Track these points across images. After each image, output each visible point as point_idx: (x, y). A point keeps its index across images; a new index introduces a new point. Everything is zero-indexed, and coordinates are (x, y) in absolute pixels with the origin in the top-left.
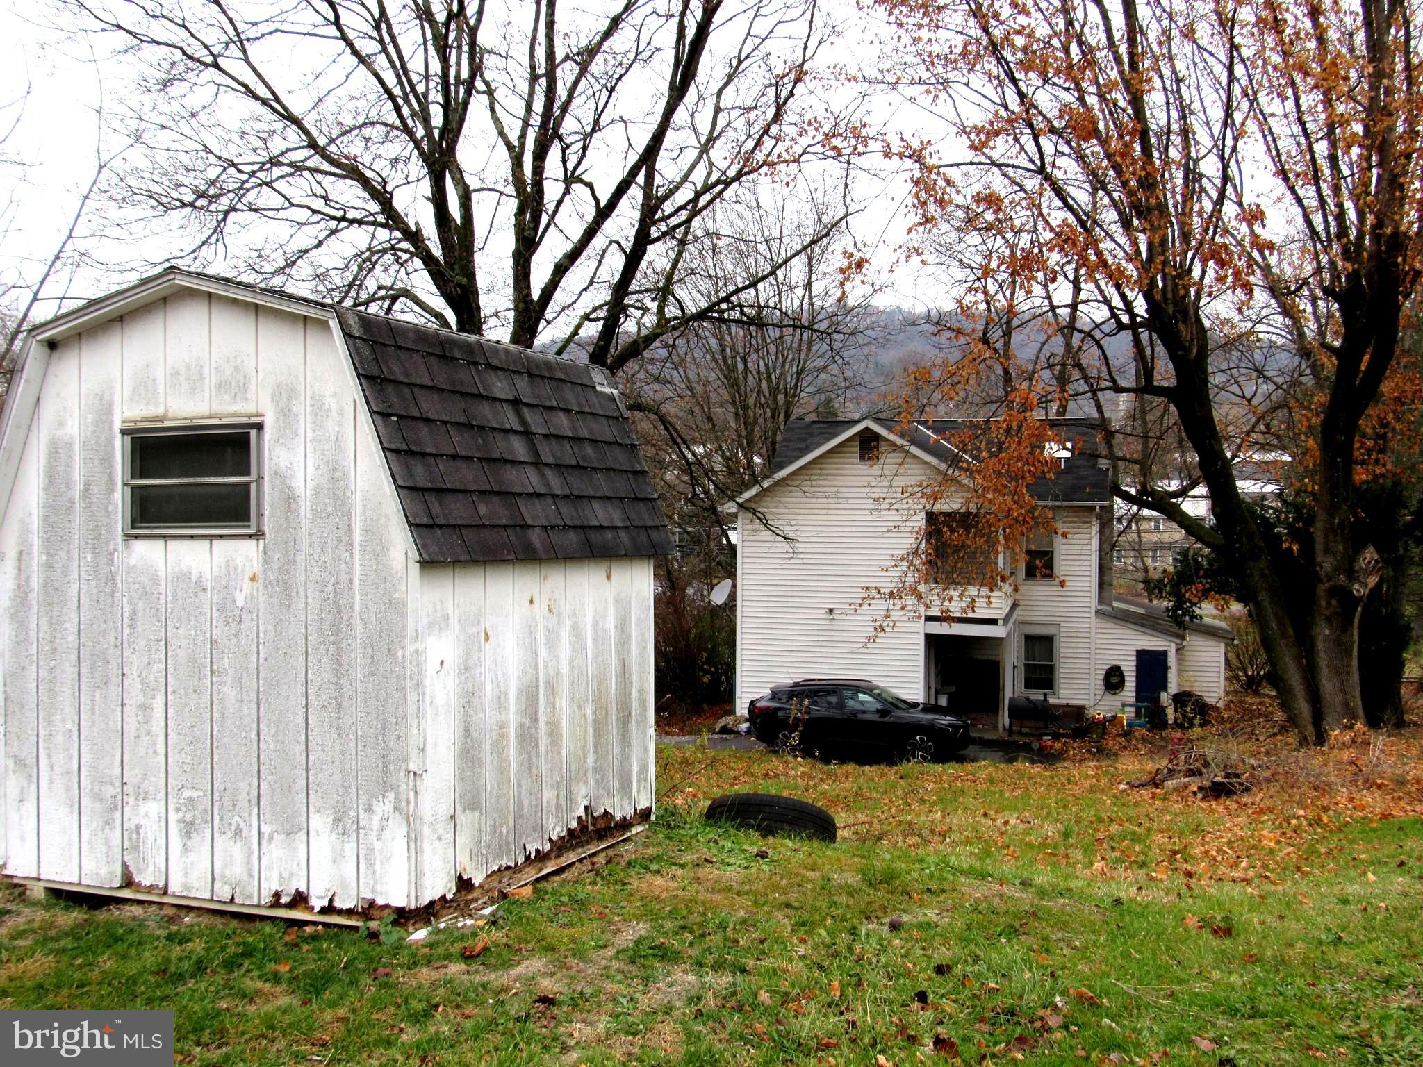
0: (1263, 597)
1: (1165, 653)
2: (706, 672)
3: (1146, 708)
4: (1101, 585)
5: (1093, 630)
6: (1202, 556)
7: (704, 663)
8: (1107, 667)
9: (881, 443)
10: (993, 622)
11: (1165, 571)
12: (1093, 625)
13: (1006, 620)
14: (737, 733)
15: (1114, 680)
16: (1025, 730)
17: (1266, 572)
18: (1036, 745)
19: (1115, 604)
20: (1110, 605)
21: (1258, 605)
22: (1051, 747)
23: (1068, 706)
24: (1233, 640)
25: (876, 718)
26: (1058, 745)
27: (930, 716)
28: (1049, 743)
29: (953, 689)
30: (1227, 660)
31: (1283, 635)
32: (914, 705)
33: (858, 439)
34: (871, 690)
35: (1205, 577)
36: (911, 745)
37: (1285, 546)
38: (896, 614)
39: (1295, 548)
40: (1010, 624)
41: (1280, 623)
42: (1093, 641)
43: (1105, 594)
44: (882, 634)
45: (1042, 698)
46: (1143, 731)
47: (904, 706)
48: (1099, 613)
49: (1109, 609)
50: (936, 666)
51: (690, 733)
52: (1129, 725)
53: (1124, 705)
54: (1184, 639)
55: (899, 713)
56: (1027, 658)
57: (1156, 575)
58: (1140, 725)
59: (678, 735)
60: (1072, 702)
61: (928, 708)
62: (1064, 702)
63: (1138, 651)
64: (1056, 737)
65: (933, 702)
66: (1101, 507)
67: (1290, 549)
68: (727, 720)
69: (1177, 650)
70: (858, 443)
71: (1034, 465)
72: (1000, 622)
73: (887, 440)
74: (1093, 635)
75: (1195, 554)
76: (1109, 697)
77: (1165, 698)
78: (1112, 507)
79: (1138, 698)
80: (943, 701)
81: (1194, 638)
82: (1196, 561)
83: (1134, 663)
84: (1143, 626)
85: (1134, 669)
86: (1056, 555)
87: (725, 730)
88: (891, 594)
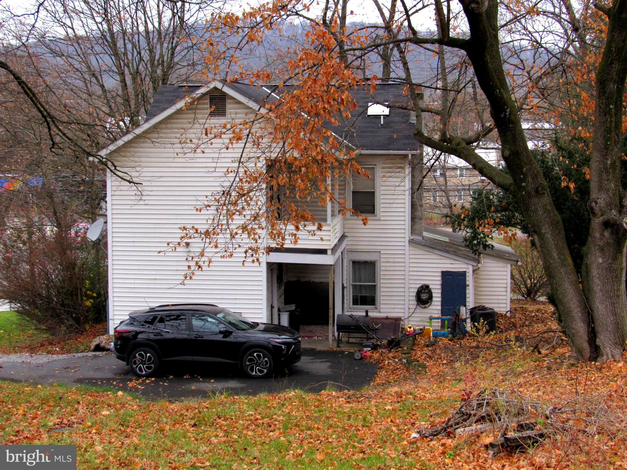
0: (546, 230)
1: (464, 274)
2: (89, 297)
3: (448, 320)
4: (413, 219)
5: (407, 256)
6: (493, 195)
7: (88, 290)
8: (418, 286)
9: (228, 101)
10: (323, 252)
11: (463, 207)
12: (407, 252)
13: (334, 250)
14: (108, 350)
15: (424, 296)
16: (351, 340)
17: (549, 207)
18: (357, 356)
19: (425, 234)
20: (421, 235)
21: (541, 237)
22: (371, 357)
23: (387, 318)
24: (518, 261)
25: (220, 337)
26: (376, 355)
27: (267, 336)
28: (369, 353)
29: (293, 307)
30: (512, 277)
31: (563, 263)
32: (254, 325)
33: (208, 97)
34: (216, 313)
35: (497, 211)
36: (250, 360)
37: (563, 184)
38: (210, 251)
39: (572, 186)
40: (339, 253)
41: (560, 253)
42: (407, 265)
43: (417, 227)
44: (200, 273)
45: (364, 314)
46: (446, 341)
47: (244, 326)
48: (411, 242)
49: (420, 238)
50: (279, 288)
51: (69, 352)
52: (435, 336)
53: (431, 318)
54: (479, 262)
55: (241, 333)
56: (354, 280)
57: (457, 211)
58: (444, 335)
59: (58, 353)
60: (390, 315)
61: (270, 328)
62: (384, 315)
63: (443, 273)
64: (375, 348)
65: (276, 322)
66: (412, 155)
67: (568, 187)
68: (101, 340)
69: (474, 271)
70: (208, 101)
71: (329, 103)
72: (329, 252)
73: (233, 98)
74: (407, 261)
75: (487, 193)
76: (419, 310)
77: (464, 312)
78: (421, 154)
79: (443, 312)
80: (285, 321)
81: (487, 260)
82: (488, 198)
83: (440, 283)
84: (447, 252)
85: (440, 287)
86: (377, 195)
87: (98, 348)
88: (207, 233)
